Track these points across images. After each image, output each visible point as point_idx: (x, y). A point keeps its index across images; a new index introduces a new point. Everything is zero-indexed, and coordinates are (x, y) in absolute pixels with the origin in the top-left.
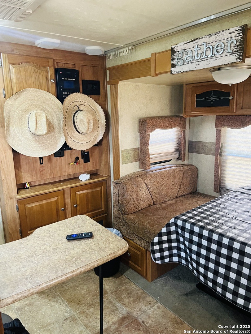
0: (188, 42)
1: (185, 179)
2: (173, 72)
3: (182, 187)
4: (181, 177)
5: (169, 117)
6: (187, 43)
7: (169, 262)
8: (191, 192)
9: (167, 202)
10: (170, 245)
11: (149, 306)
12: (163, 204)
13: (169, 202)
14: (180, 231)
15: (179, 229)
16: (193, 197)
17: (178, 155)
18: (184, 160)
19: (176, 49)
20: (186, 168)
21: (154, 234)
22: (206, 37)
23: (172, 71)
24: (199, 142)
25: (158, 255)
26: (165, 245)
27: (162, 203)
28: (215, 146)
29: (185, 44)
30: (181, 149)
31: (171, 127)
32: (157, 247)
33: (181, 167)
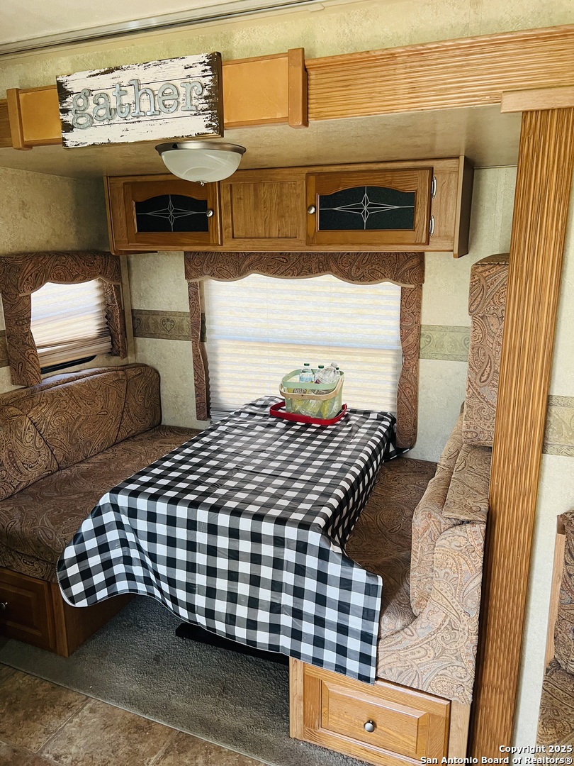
0: (97, 74)
1: (131, 399)
2: (68, 143)
3: (126, 418)
4: (123, 395)
5: (77, 252)
6: (94, 75)
7: (109, 596)
8: (147, 426)
9: (94, 458)
10: (105, 555)
11: (70, 714)
12: (84, 465)
13: (100, 457)
14: (125, 520)
15: (123, 516)
16: (153, 438)
17: (109, 344)
18: (125, 356)
19: (69, 87)
20: (131, 373)
21: (65, 539)
22: (136, 67)
23: (65, 140)
24: (155, 313)
25: (78, 588)
26: (94, 561)
27: (80, 462)
28: (189, 319)
29: (90, 76)
30: (116, 331)
31: (85, 279)
32: (73, 570)
33: (121, 373)
